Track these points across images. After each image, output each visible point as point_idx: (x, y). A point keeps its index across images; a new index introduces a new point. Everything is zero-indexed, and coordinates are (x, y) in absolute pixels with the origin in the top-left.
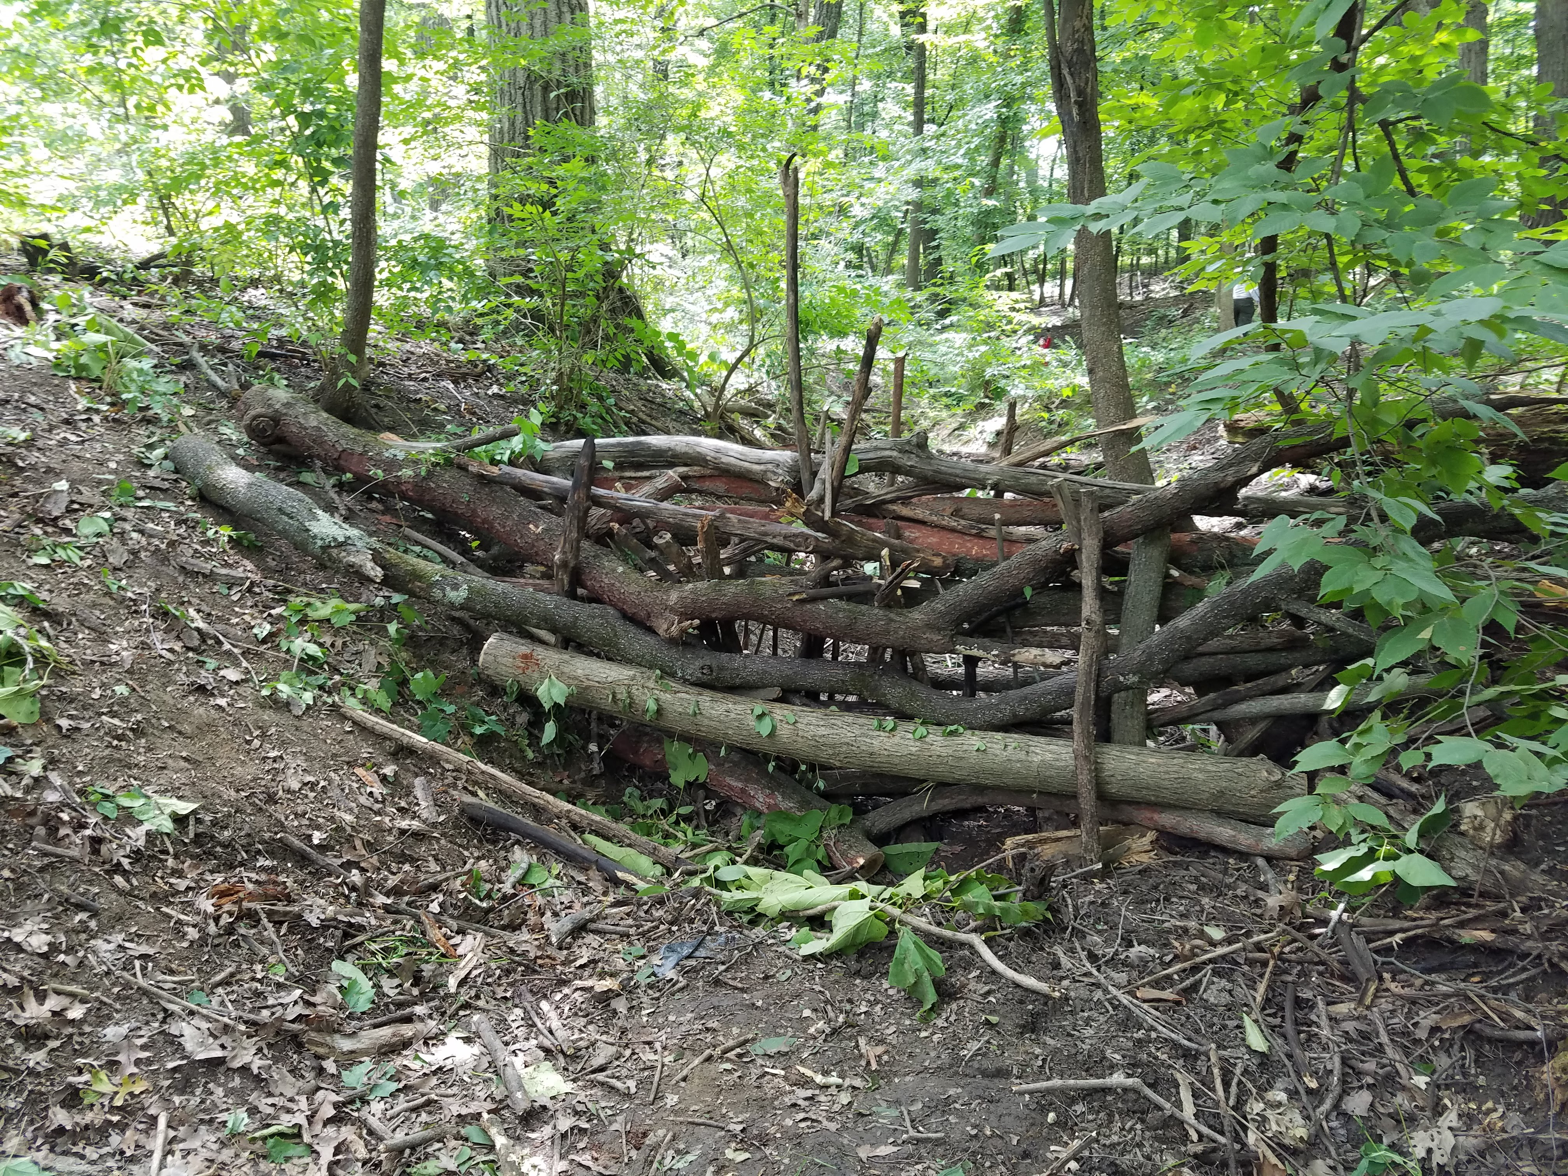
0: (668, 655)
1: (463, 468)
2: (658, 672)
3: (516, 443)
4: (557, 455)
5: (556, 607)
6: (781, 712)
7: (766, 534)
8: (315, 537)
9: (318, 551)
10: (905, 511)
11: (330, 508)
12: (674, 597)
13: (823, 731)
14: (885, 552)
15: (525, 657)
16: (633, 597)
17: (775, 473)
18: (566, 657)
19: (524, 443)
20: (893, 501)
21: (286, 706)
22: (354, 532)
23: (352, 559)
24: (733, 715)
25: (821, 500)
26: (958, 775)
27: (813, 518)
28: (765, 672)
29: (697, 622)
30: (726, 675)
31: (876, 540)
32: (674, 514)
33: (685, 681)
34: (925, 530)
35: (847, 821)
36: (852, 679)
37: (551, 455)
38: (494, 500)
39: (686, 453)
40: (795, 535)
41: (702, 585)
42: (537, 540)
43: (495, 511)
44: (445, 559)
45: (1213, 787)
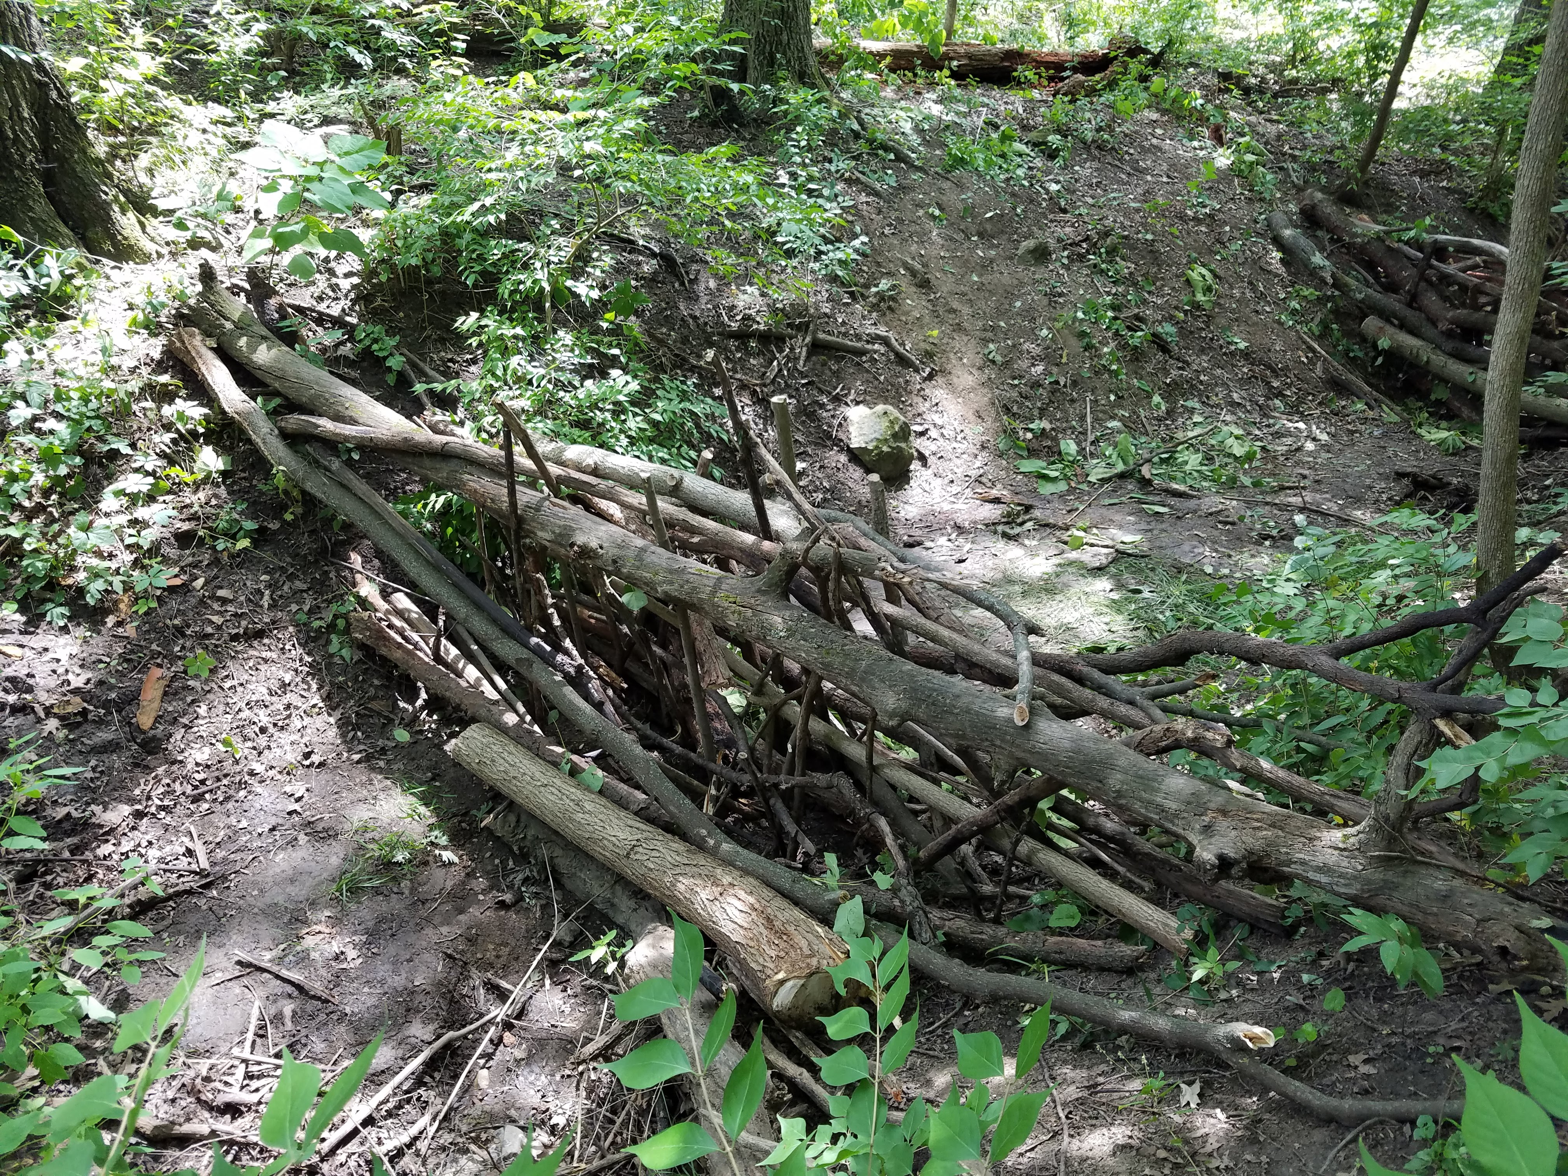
0: (1440, 339)
2: (1435, 346)
3: (1412, 233)
4: (1429, 241)
6: (1481, 374)
11: (1322, 250)
14: (1555, 313)
19: (1416, 233)
21: (1282, 324)
22: (1327, 263)
26: (1545, 414)
29: (1457, 327)
30: (1463, 352)
31: (1552, 307)
32: (1464, 279)
33: (1444, 352)
37: (1426, 240)
38: (1391, 259)
39: (1487, 250)
41: (1466, 311)
43: (1391, 263)
44: (1365, 279)
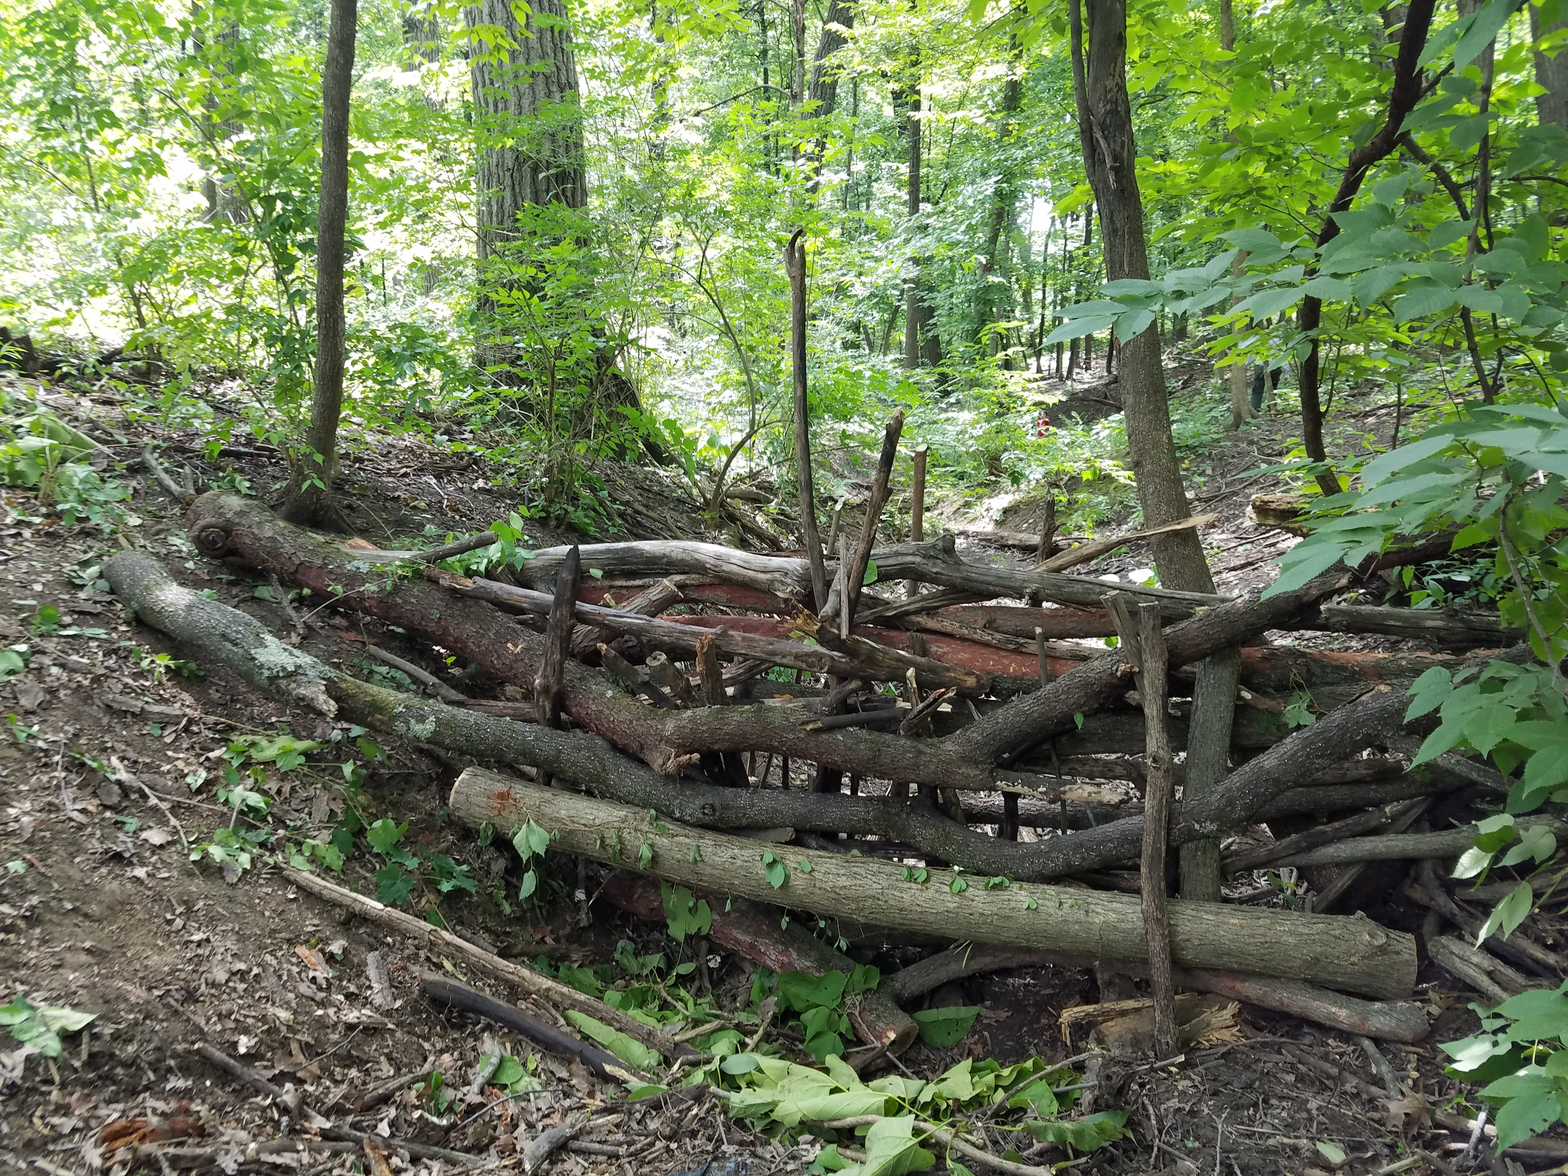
0: (665, 793)
1: (433, 581)
2: (653, 812)
3: (494, 552)
4: (540, 564)
5: (537, 739)
6: (795, 857)
7: (774, 654)
8: (262, 666)
9: (266, 683)
10: (931, 624)
11: (283, 629)
12: (670, 726)
13: (843, 881)
14: (911, 672)
15: (502, 796)
16: (624, 727)
17: (783, 583)
18: (548, 795)
19: (502, 551)
20: (917, 612)
21: (218, 872)
22: (305, 659)
23: (302, 691)
24: (739, 863)
25: (837, 613)
26: (1005, 936)
27: (828, 636)
28: (775, 811)
29: (696, 756)
30: (731, 814)
31: (901, 659)
32: (670, 632)
33: (683, 822)
34: (956, 645)
35: (874, 985)
36: (875, 818)
37: (534, 563)
38: (468, 617)
39: (682, 560)
40: (808, 655)
41: (703, 712)
42: (516, 661)
43: (470, 628)
44: (415, 680)
45: (1307, 952)
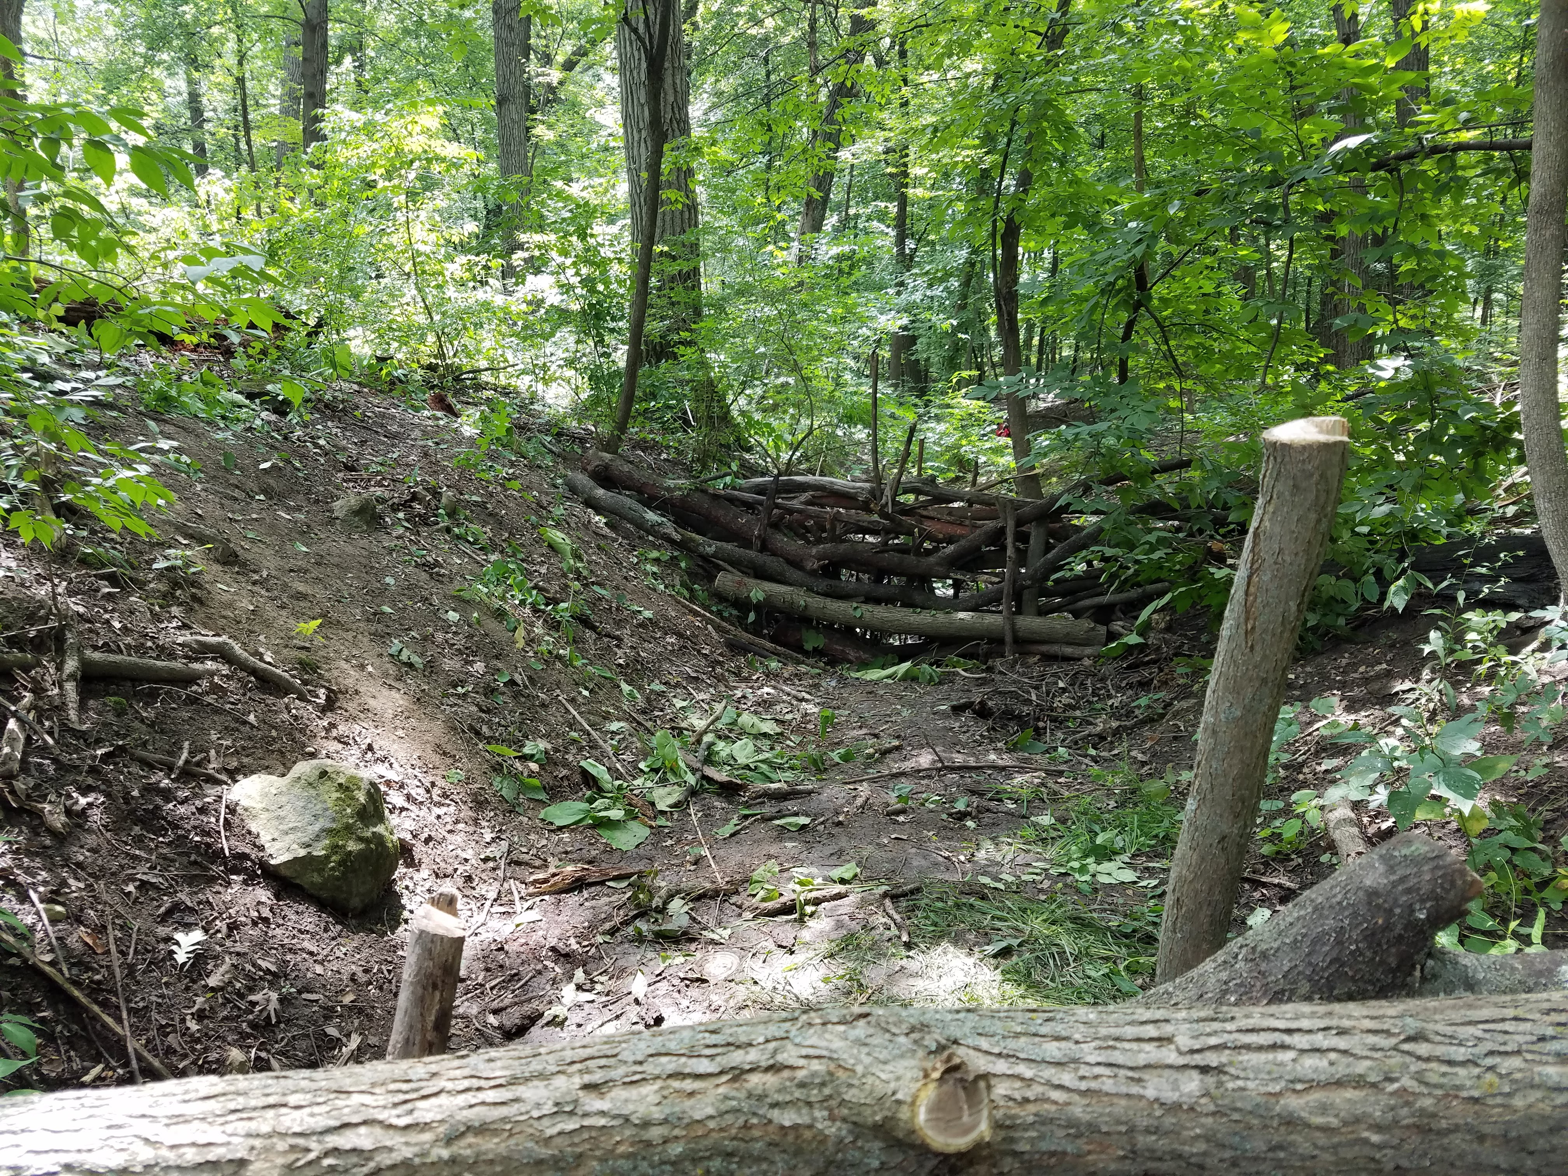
0: (809, 580)
1: (704, 491)
2: (805, 589)
5: (754, 557)
6: (864, 607)
7: (860, 521)
8: (646, 521)
9: (649, 527)
10: (925, 513)
12: (814, 551)
14: (916, 530)
15: (740, 582)
17: (862, 493)
18: (760, 581)
19: (730, 480)
20: (919, 507)
22: (662, 519)
23: (665, 532)
24: (841, 609)
25: (887, 504)
26: (950, 629)
27: (884, 513)
28: (855, 591)
29: (828, 562)
30: (839, 589)
31: (912, 525)
32: (814, 512)
33: (818, 593)
34: (935, 522)
36: (899, 592)
37: (745, 486)
38: (720, 507)
39: (813, 485)
40: (874, 522)
41: (828, 545)
42: (743, 526)
43: (721, 512)
45: (1065, 631)
